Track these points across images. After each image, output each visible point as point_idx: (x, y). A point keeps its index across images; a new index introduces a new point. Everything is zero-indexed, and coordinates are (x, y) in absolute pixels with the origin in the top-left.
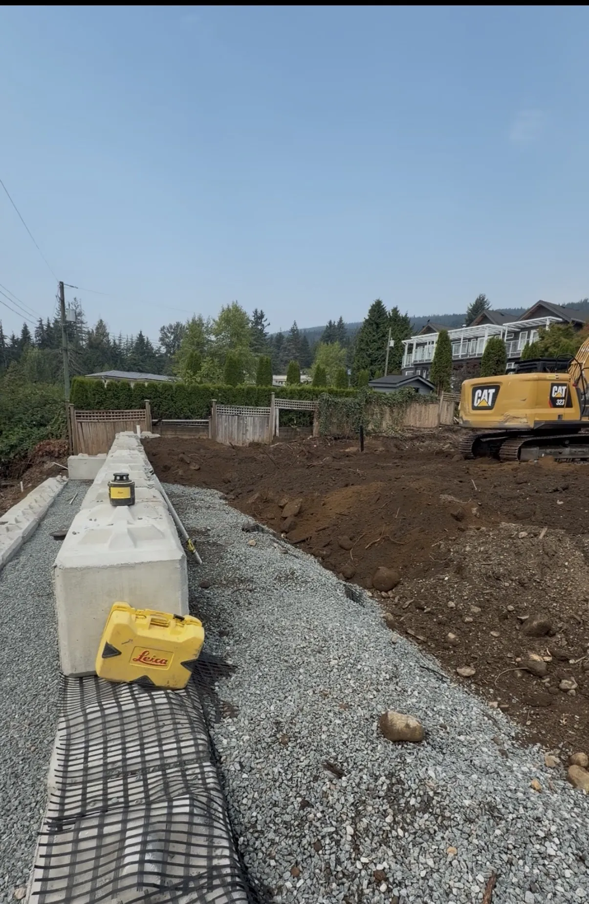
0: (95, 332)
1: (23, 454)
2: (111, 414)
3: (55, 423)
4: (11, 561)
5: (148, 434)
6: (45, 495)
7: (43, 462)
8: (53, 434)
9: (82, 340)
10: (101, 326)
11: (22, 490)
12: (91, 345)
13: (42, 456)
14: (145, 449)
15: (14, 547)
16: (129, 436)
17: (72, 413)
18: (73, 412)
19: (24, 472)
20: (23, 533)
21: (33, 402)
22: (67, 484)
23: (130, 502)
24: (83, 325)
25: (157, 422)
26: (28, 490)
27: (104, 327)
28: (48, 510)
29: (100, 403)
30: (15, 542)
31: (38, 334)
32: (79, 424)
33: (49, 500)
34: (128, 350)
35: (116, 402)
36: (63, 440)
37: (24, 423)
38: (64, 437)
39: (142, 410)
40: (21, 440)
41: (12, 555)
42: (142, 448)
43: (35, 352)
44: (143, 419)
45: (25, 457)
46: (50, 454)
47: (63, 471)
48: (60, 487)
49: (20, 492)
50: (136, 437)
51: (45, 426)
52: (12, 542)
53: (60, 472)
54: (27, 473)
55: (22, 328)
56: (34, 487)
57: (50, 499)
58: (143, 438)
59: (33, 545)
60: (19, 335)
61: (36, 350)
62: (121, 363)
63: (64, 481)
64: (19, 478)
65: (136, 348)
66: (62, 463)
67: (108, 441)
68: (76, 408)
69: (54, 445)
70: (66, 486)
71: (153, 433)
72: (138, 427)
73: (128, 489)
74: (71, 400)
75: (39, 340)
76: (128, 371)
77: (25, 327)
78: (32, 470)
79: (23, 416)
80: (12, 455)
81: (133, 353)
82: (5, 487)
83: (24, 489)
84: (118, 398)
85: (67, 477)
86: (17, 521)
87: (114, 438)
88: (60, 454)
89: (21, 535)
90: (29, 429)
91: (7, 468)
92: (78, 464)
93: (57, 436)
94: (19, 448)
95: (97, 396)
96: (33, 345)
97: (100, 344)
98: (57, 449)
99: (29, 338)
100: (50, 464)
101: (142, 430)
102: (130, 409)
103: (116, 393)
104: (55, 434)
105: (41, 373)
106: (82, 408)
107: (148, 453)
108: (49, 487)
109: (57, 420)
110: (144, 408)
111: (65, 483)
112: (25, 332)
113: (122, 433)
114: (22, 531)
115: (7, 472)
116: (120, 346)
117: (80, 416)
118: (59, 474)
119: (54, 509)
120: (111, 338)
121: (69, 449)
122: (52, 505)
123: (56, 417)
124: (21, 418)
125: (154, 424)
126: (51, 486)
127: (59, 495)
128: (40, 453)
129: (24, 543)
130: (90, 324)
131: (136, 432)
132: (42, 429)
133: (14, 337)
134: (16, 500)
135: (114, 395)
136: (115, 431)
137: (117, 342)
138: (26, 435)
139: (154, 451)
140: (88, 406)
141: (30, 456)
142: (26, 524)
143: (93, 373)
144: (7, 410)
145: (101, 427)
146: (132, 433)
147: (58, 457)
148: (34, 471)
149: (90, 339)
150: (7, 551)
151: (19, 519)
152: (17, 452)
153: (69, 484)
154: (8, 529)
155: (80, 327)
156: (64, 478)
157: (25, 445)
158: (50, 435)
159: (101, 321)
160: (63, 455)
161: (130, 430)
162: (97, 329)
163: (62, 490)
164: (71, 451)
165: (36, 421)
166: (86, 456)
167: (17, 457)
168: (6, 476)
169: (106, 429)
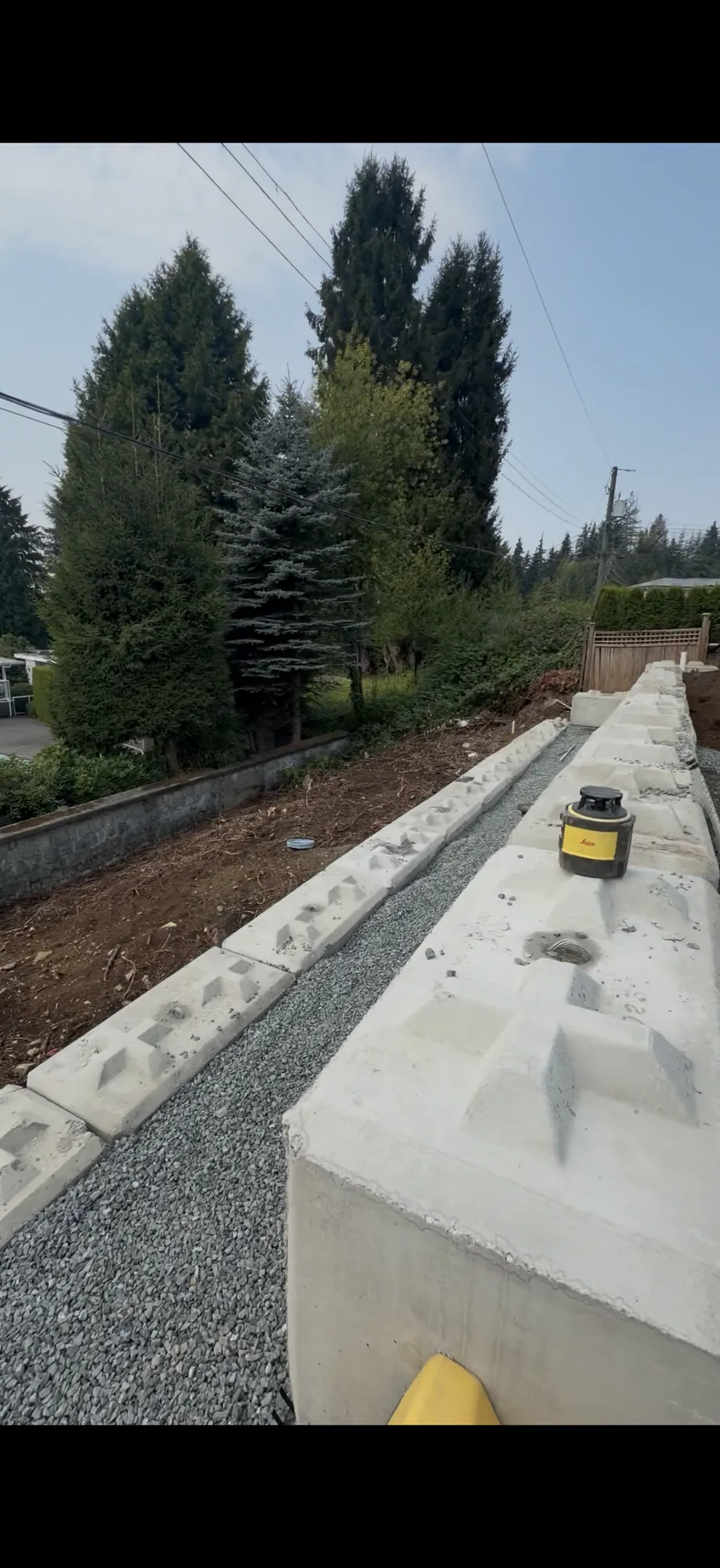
0: (649, 530)
1: (523, 686)
2: (646, 636)
3: (568, 648)
4: (456, 839)
5: (699, 666)
6: (532, 744)
7: (545, 698)
8: (563, 663)
9: (631, 543)
10: (660, 522)
11: (513, 732)
12: (639, 550)
13: (544, 690)
14: (687, 692)
15: (466, 819)
16: (666, 669)
17: (591, 634)
18: (593, 634)
19: (521, 709)
20: (486, 798)
21: (549, 622)
22: (565, 730)
23: (612, 870)
24: (636, 525)
25: (717, 647)
26: (519, 732)
27: (664, 523)
28: (529, 766)
29: (632, 621)
30: (472, 811)
31: (580, 544)
32: (598, 650)
33: (534, 751)
34: (690, 550)
35: (656, 617)
36: (574, 671)
37: (533, 648)
38: (576, 666)
39: (695, 629)
40: (526, 669)
41: (462, 830)
42: (683, 689)
43: (570, 565)
44: (694, 643)
45: (526, 690)
46: (553, 688)
47: (564, 712)
48: (555, 733)
49: (510, 734)
50: (677, 671)
51: (557, 651)
52: (467, 810)
53: (561, 712)
54: (524, 710)
55: (563, 538)
56: (527, 729)
57: (538, 749)
58: (689, 671)
59: (494, 816)
60: (558, 548)
61: (573, 562)
62: (678, 567)
63: (562, 725)
64: (514, 714)
65: (703, 547)
66: (566, 702)
67: (633, 674)
68: (597, 628)
69: (562, 676)
70: (563, 734)
71: (706, 664)
72: (684, 655)
73: (612, 837)
74: (593, 618)
75: (580, 550)
76: (686, 577)
77: (568, 537)
78: (531, 706)
79: (533, 640)
80: (511, 688)
81: (698, 553)
82: (498, 724)
83: (515, 730)
84: (659, 613)
85: (569, 720)
86: (485, 779)
87: (643, 670)
88: (566, 689)
89: (481, 801)
90: (536, 655)
91: (505, 702)
92: (585, 704)
93: (567, 666)
94: (520, 680)
95: (629, 611)
96: (572, 558)
97: (653, 546)
98: (563, 683)
99: (569, 549)
100: (552, 701)
101: (688, 660)
102: (676, 627)
103: (658, 605)
104: (565, 662)
105: (573, 589)
106: (605, 628)
107: (690, 698)
108: (541, 733)
109: (571, 644)
110: (700, 626)
111: (564, 728)
112: (566, 543)
113: (656, 664)
114: (485, 795)
115: (504, 706)
116: (680, 545)
117: (601, 639)
118: (559, 716)
119: (537, 766)
120: (669, 537)
121: (578, 681)
122: (537, 759)
123: (571, 639)
124: (530, 643)
125: (711, 651)
126: (545, 731)
127: (549, 746)
128: (543, 687)
129: (483, 813)
130: (644, 522)
131: (678, 662)
132: (552, 656)
133: (553, 550)
134: (504, 743)
135: (656, 607)
136: (647, 660)
137: (677, 541)
138: (532, 663)
139: (702, 695)
140: (615, 626)
141: (531, 690)
142: (493, 786)
143: (636, 583)
144: (517, 632)
145: (627, 653)
146: (670, 663)
147: (563, 693)
148: (530, 711)
149: (640, 542)
150: (455, 824)
151: (488, 776)
152: (517, 684)
153: (568, 730)
154: (469, 790)
155: (630, 529)
156: (565, 721)
157: (528, 676)
158: (559, 664)
159: (661, 516)
160: (567, 691)
161: (670, 659)
162: (653, 527)
163: (557, 738)
164: (580, 686)
165: (547, 646)
166: (598, 693)
167: (517, 689)
168: (501, 712)
169: (633, 655)
